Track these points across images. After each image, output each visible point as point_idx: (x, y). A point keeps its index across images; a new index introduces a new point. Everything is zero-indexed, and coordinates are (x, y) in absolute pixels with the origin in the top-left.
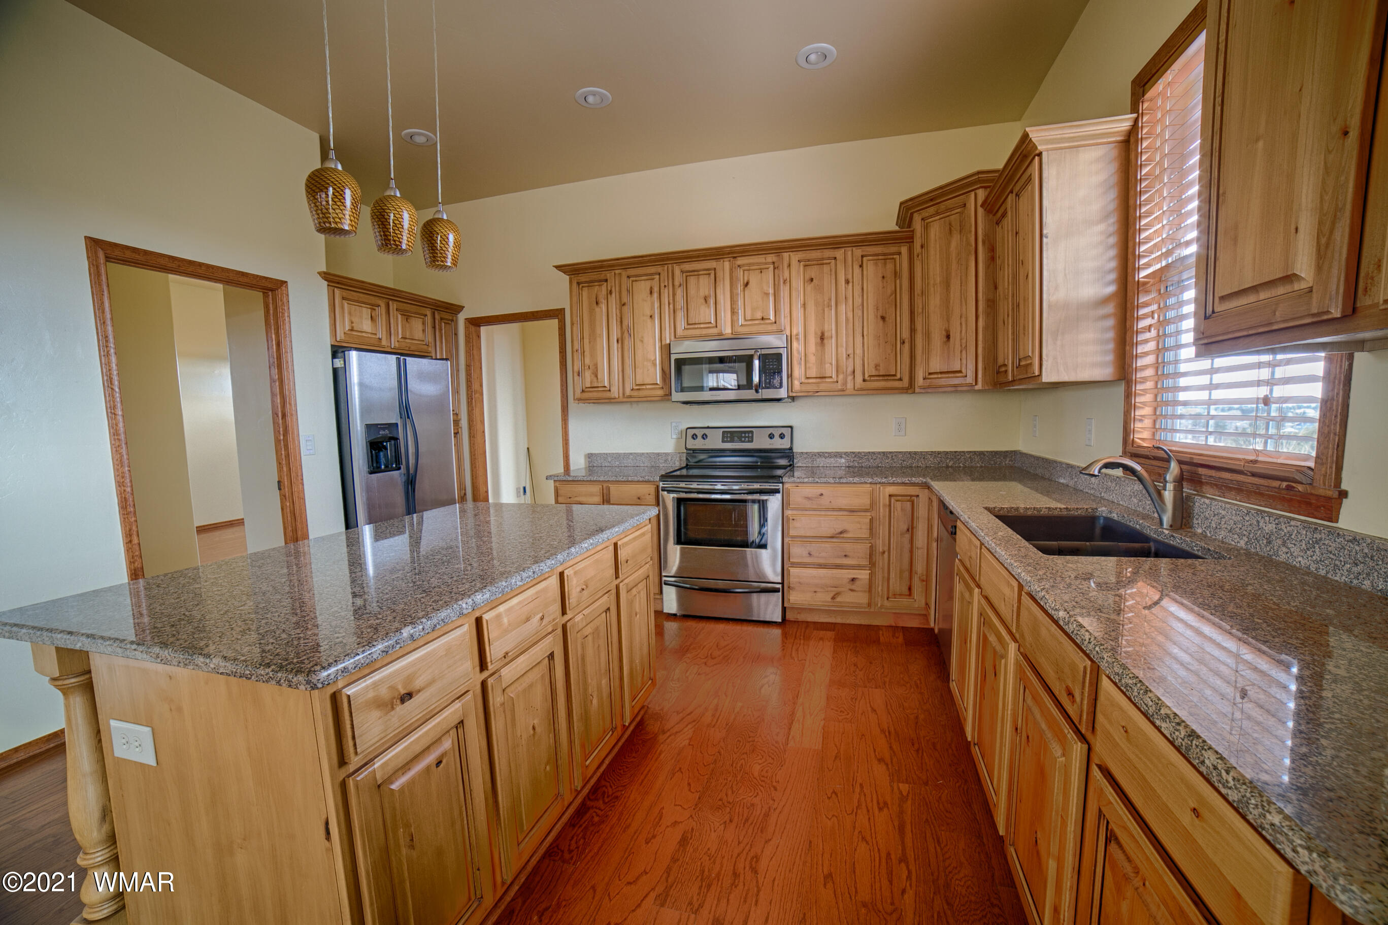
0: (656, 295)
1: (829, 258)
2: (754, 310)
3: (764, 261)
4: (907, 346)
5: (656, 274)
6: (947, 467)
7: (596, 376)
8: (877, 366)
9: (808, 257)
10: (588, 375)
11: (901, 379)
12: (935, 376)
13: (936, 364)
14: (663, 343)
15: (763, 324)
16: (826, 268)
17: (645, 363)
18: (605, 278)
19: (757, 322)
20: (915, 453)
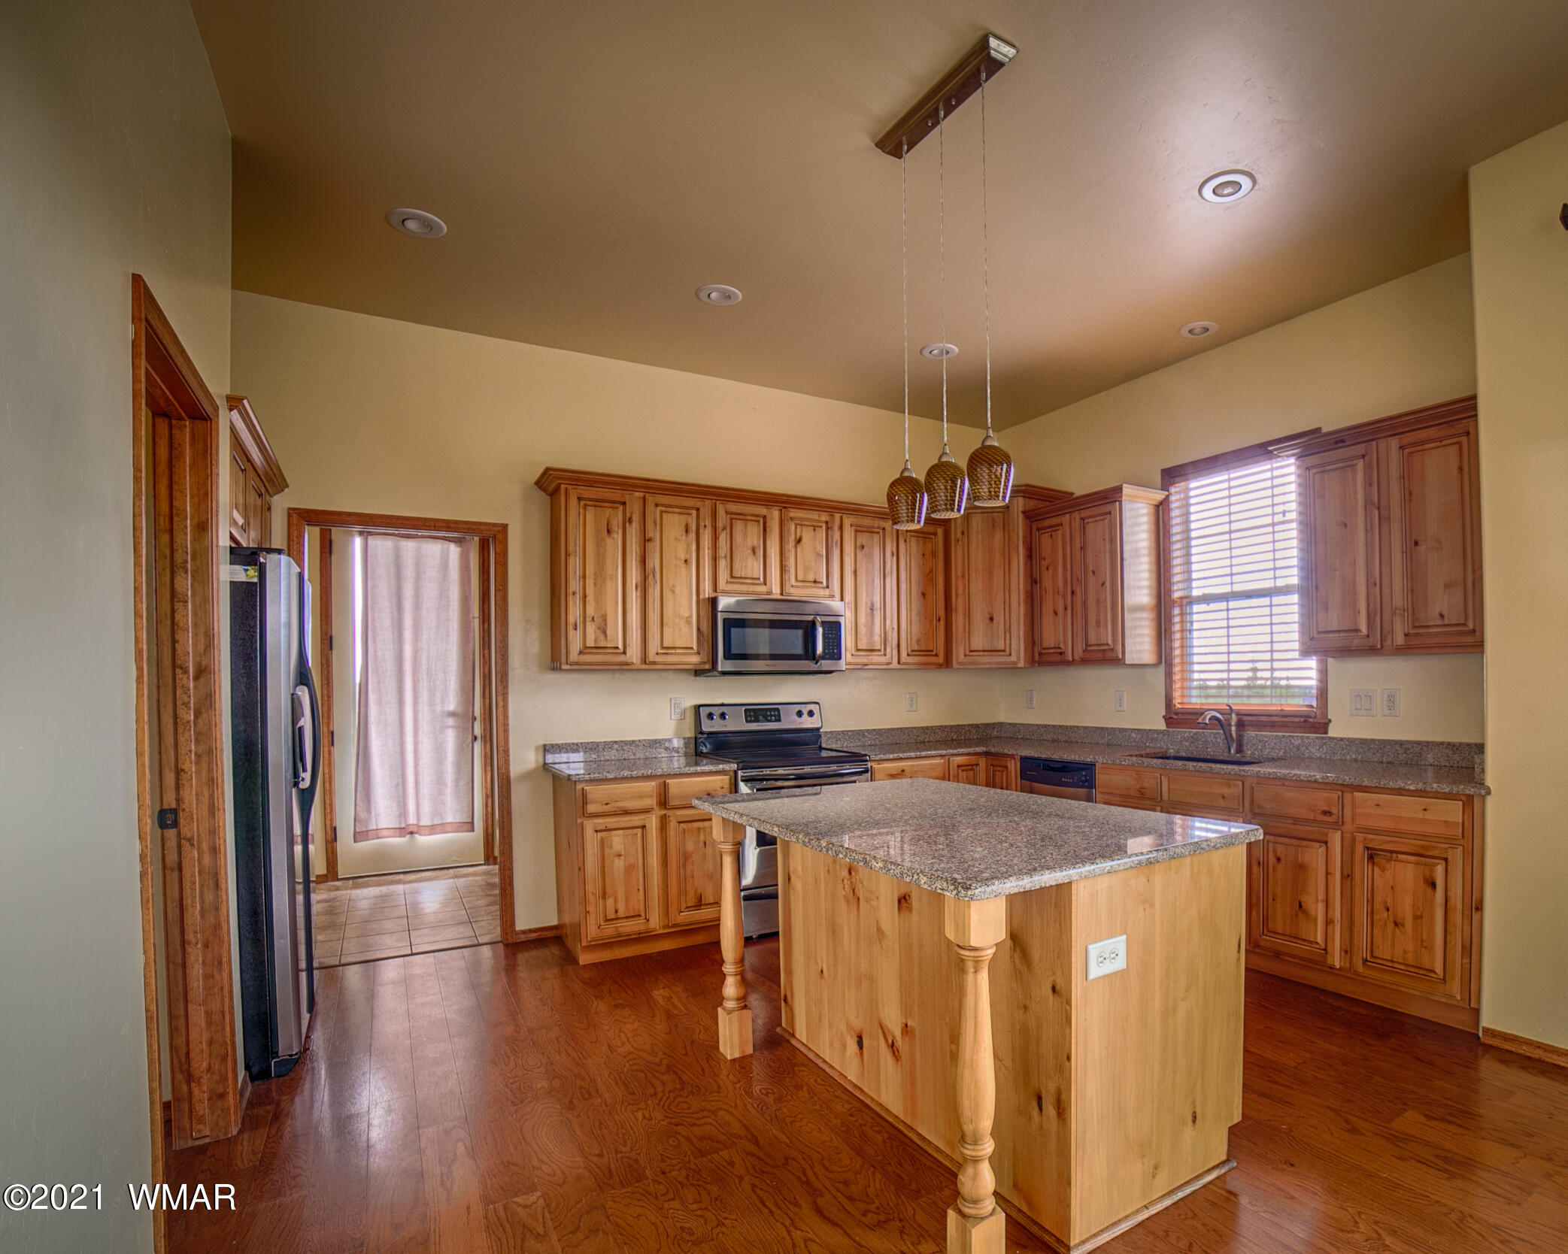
0: (692, 535)
1: (879, 528)
2: (806, 569)
3: (817, 518)
4: (942, 623)
5: (693, 508)
6: (952, 740)
7: (605, 633)
8: (918, 641)
9: (860, 523)
10: (591, 629)
11: (936, 655)
12: (977, 653)
13: (978, 642)
14: (701, 597)
15: (816, 587)
16: (876, 537)
17: (677, 620)
18: (622, 500)
19: (808, 584)
20: (927, 728)
